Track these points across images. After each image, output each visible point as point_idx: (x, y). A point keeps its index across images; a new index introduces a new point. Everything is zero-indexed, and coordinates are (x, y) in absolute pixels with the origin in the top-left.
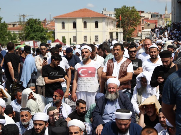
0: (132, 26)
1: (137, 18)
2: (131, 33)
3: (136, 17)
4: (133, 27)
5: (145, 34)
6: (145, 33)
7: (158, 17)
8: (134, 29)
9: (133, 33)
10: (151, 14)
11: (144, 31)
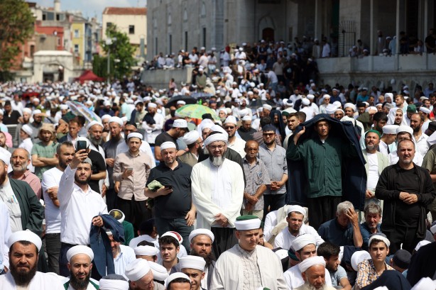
0: (12, 43)
1: (25, 20)
2: (9, 60)
3: (25, 17)
4: (16, 42)
5: (41, 64)
6: (43, 59)
7: (60, 20)
8: (18, 48)
9: (15, 60)
10: (43, 12)
11: (40, 56)
